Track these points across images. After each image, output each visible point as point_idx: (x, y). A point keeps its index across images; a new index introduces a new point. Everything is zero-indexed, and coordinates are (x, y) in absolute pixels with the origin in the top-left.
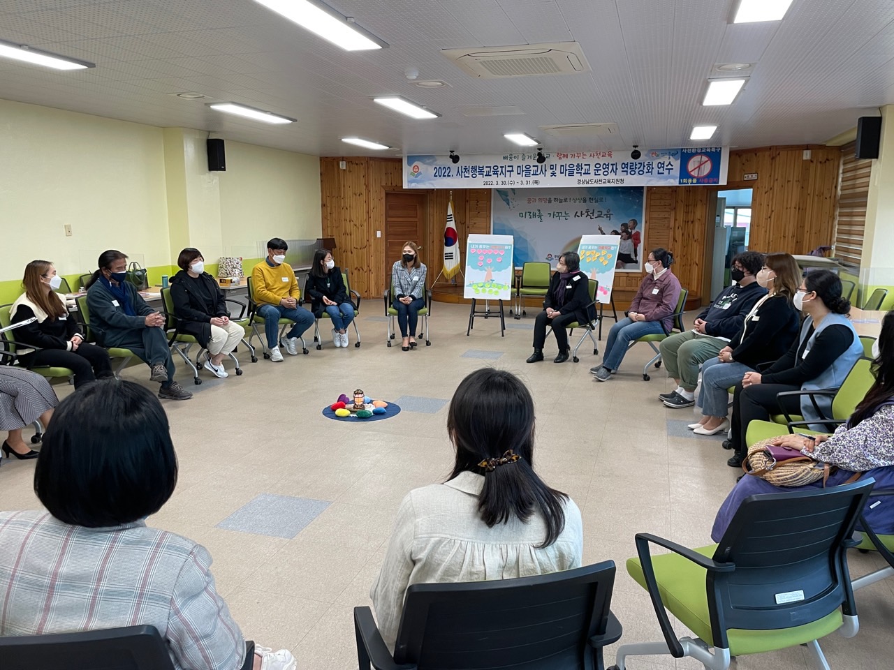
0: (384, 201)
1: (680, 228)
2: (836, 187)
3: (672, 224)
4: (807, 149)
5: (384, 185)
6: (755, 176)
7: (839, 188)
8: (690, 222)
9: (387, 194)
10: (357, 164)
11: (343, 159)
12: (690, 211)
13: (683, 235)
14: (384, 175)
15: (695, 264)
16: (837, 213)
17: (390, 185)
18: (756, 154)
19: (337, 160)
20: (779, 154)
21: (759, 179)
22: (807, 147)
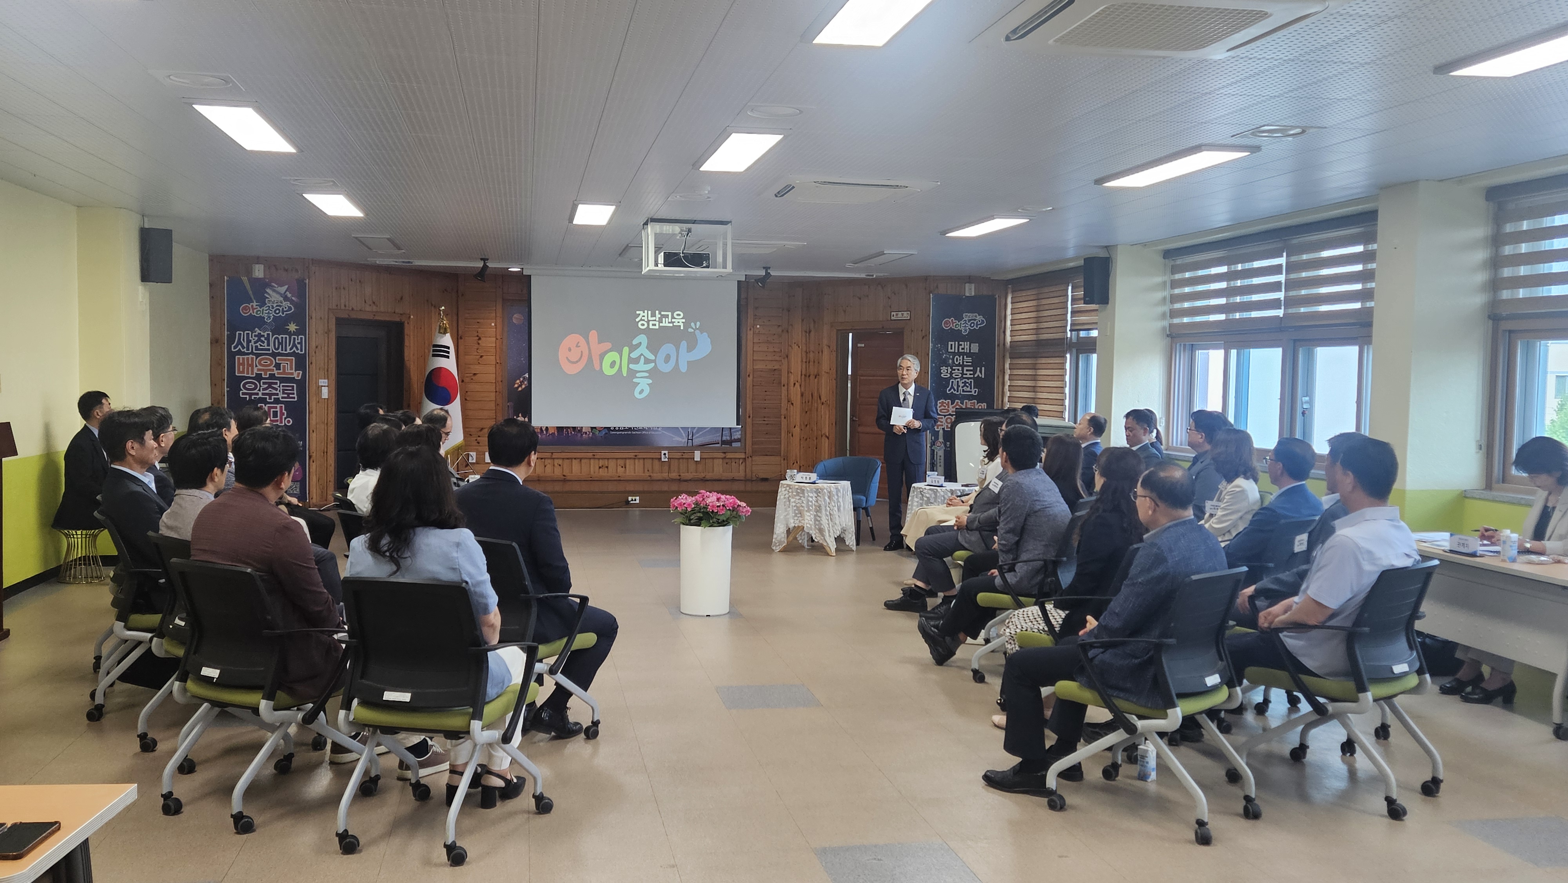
0: (333, 336)
1: (797, 385)
2: (1004, 332)
3: (784, 380)
4: (969, 282)
5: (334, 307)
6: (906, 315)
7: (1008, 333)
8: (812, 377)
9: (340, 322)
10: (287, 270)
11: (258, 260)
12: (812, 360)
13: (802, 395)
14: (334, 290)
15: (824, 437)
16: (1007, 366)
17: (344, 308)
18: (906, 286)
19: (247, 262)
20: (937, 287)
21: (912, 319)
22: (970, 279)
